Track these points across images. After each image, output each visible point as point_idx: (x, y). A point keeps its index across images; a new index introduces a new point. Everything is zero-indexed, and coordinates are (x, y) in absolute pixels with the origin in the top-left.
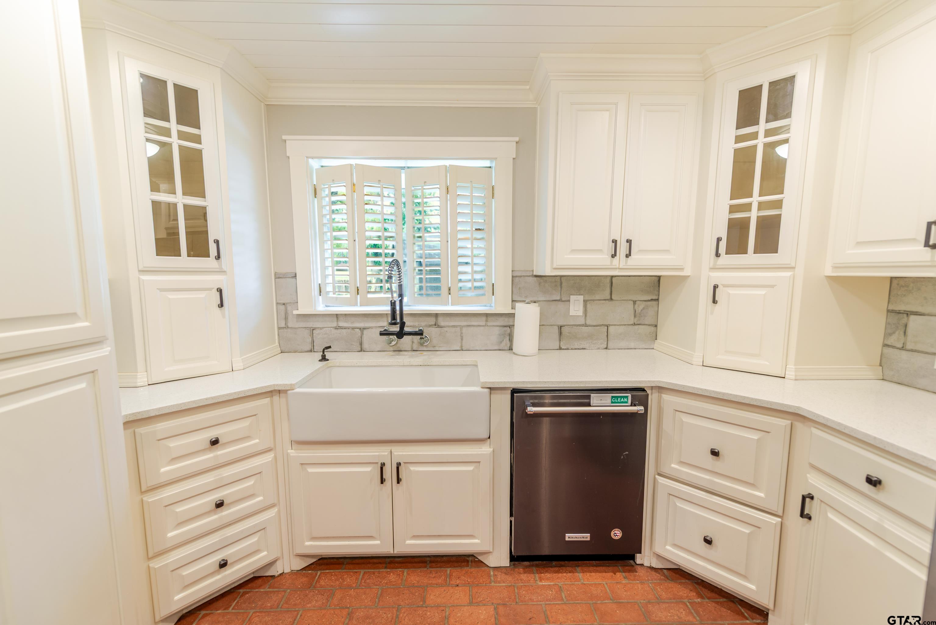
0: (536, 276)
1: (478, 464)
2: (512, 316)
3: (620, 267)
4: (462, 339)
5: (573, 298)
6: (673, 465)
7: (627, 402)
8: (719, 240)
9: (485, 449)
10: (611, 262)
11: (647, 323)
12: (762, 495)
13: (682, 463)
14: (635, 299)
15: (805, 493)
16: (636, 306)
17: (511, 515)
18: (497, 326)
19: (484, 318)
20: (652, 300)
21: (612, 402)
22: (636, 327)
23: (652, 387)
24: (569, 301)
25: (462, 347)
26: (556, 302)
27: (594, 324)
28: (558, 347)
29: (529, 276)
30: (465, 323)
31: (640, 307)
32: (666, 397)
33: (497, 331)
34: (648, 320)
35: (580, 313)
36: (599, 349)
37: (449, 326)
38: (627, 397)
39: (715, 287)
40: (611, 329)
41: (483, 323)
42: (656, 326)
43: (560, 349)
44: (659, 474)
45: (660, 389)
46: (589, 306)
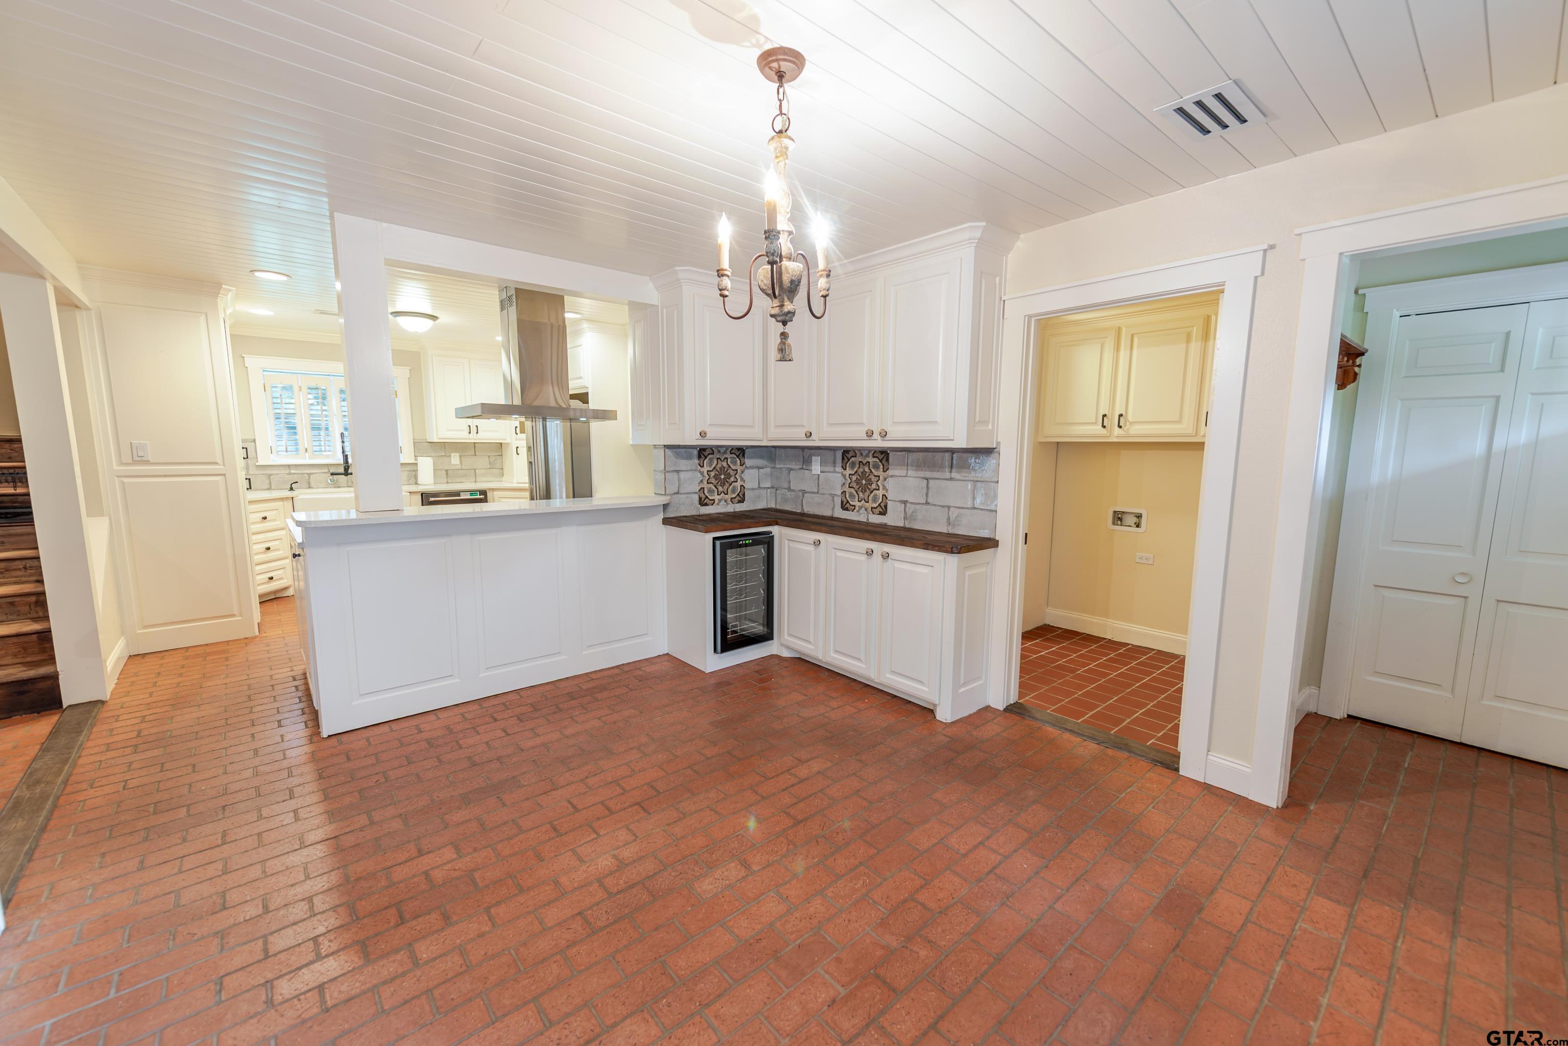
0: (429, 442)
2: (416, 464)
5: (452, 454)
8: (516, 427)
10: (469, 436)
14: (489, 456)
18: (407, 468)
20: (498, 456)
22: (491, 470)
24: (450, 456)
26: (443, 457)
27: (467, 468)
28: (446, 482)
29: (424, 442)
31: (492, 459)
32: (496, 493)
33: (407, 473)
34: (497, 466)
35: (458, 462)
36: (471, 482)
38: (477, 493)
39: (517, 448)
40: (477, 471)
43: (448, 482)
45: (493, 490)
46: (463, 459)
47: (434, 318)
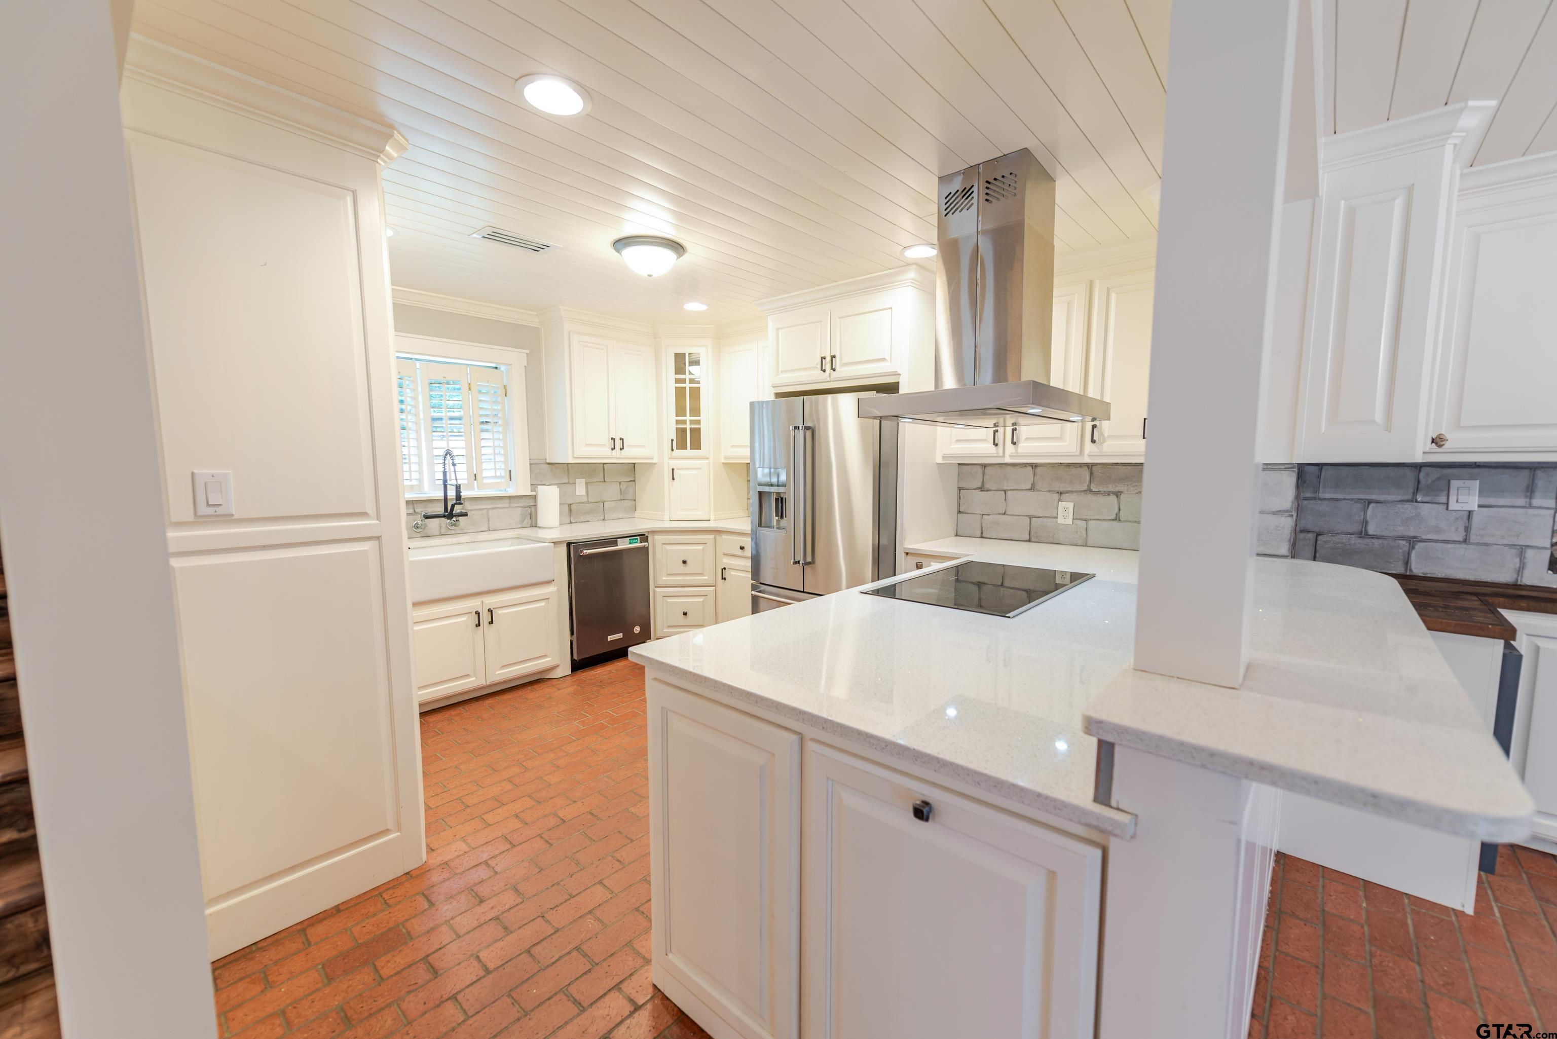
0: (548, 464)
1: (547, 600)
2: (535, 497)
3: (618, 457)
4: (489, 521)
5: (577, 481)
6: (664, 578)
7: (637, 542)
8: (672, 440)
9: (552, 589)
10: (612, 454)
11: (629, 498)
12: (706, 578)
13: (669, 575)
14: (620, 481)
15: (723, 568)
16: (621, 486)
17: (572, 633)
18: (519, 507)
19: (507, 501)
20: (631, 481)
21: (630, 543)
22: (622, 502)
23: (648, 532)
24: (575, 483)
25: (489, 527)
26: (565, 485)
27: (594, 501)
28: (569, 522)
29: (543, 464)
30: (490, 506)
31: (624, 486)
32: (657, 537)
33: (518, 512)
34: (630, 496)
35: (584, 493)
36: (598, 520)
37: (476, 510)
38: (637, 539)
39: (673, 470)
40: (606, 504)
41: (507, 505)
42: (635, 500)
43: (571, 523)
44: (656, 587)
45: (654, 532)
46: (589, 487)
47: (677, 247)
